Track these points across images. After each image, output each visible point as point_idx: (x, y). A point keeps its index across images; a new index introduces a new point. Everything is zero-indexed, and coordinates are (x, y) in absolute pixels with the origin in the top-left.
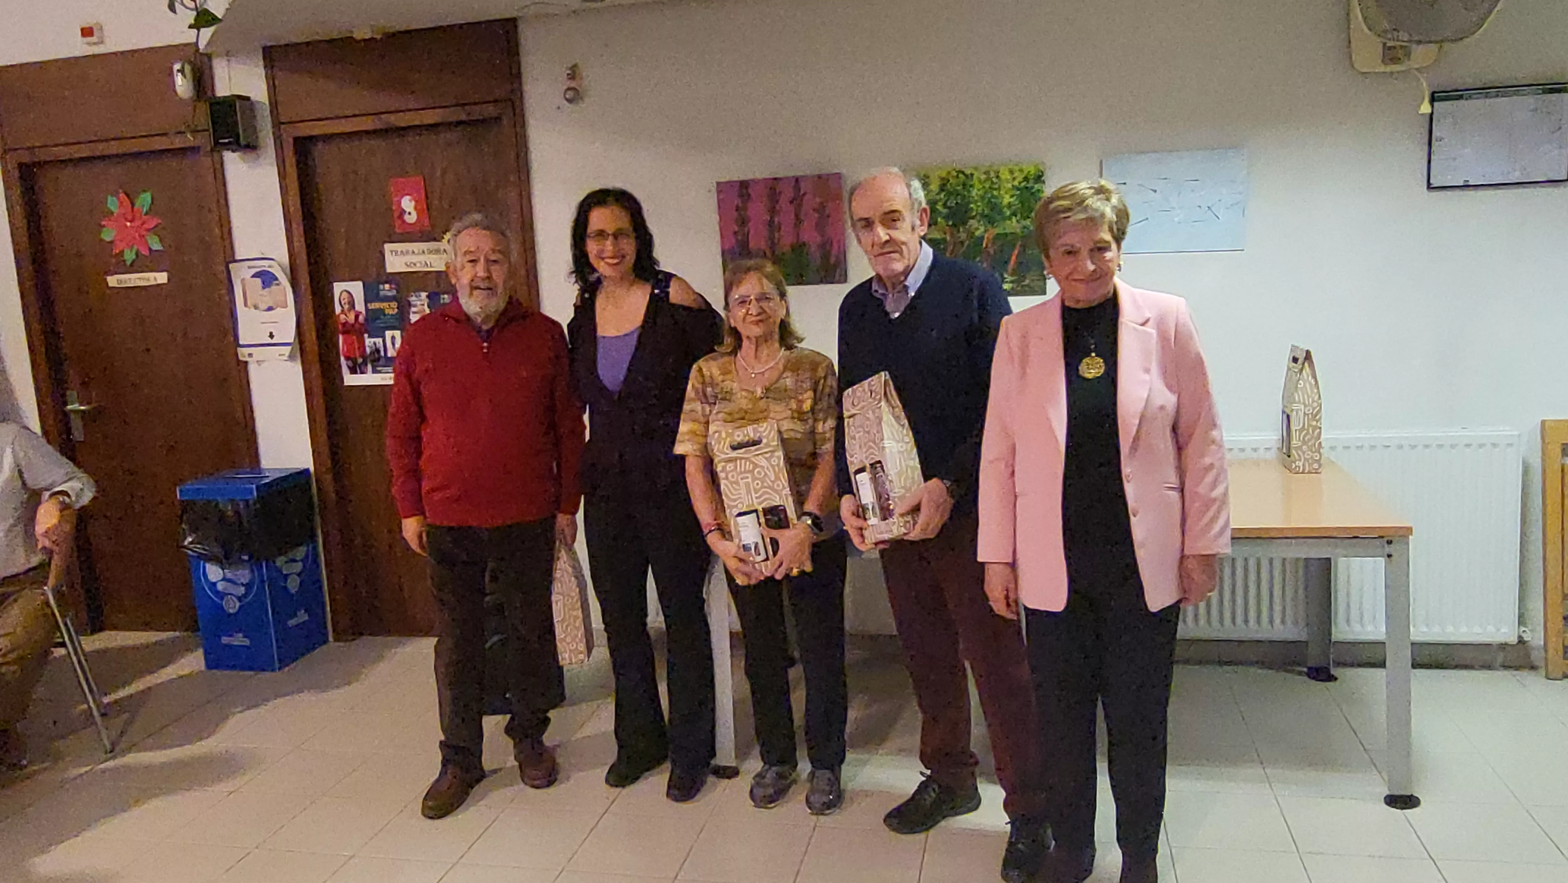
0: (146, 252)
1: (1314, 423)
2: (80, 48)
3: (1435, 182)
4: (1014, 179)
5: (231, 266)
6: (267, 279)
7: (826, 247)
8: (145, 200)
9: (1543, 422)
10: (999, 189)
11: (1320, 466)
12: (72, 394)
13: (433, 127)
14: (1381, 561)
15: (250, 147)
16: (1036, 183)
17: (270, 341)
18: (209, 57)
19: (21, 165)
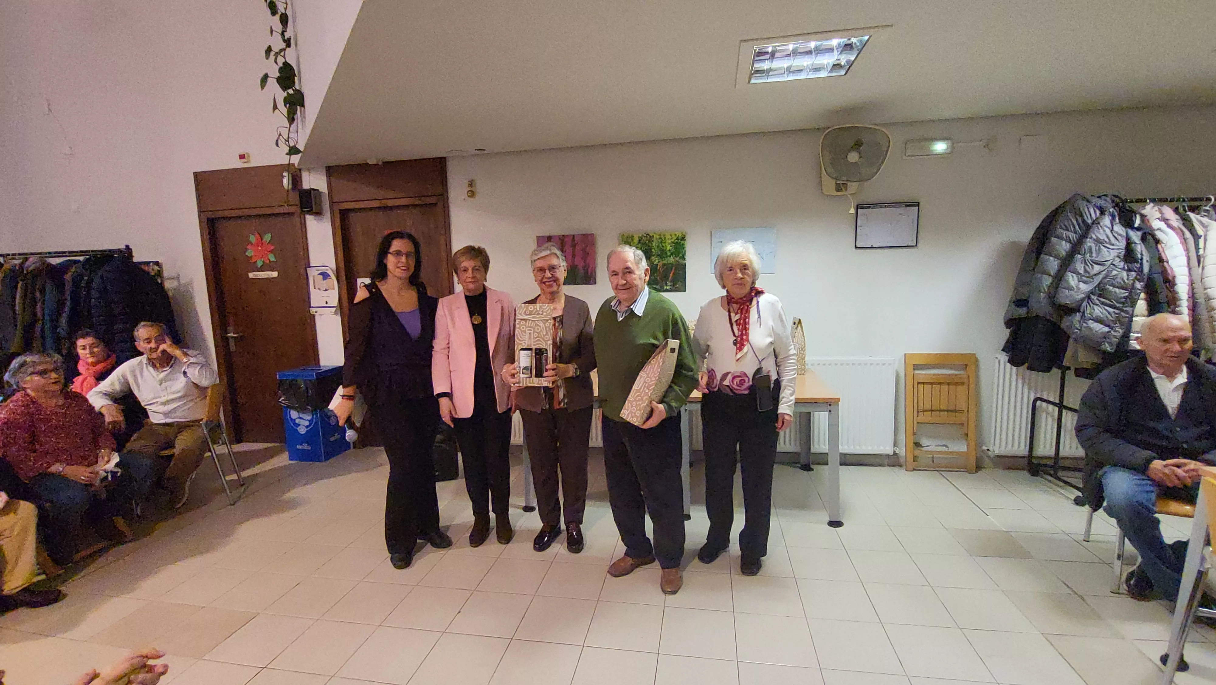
0: (268, 262)
1: (802, 352)
2: (239, 164)
3: (858, 245)
4: (672, 239)
5: (308, 269)
6: (325, 276)
7: (586, 268)
8: (267, 237)
9: (905, 355)
10: (665, 243)
11: (805, 372)
12: (230, 328)
13: (406, 207)
14: (827, 413)
15: (318, 213)
16: (681, 240)
17: (326, 305)
18: (300, 170)
19: (208, 219)
